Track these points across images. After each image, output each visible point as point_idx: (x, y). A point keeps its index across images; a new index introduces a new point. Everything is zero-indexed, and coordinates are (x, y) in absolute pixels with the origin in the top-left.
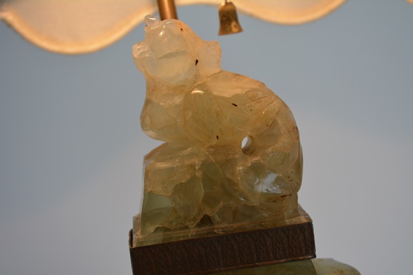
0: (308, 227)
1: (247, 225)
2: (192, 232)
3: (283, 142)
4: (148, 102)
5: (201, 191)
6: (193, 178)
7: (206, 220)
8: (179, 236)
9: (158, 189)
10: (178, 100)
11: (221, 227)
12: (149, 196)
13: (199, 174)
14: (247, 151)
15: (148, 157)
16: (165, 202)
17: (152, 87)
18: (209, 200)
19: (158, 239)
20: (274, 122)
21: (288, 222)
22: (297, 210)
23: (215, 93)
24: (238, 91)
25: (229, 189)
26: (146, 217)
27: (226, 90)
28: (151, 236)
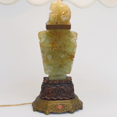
0: (70, 25)
1: (62, 24)
2: (55, 24)
3: (68, 14)
4: (51, 6)
5: (57, 19)
6: (56, 17)
7: (57, 23)
8: (53, 24)
9: (51, 18)
10: (55, 6)
11: (59, 24)
12: (50, 19)
13: (57, 17)
14: (63, 14)
15: (50, 13)
16: (52, 20)
17: (52, 4)
18: (58, 20)
19: (50, 24)
20: (68, 11)
21: (68, 24)
22: (69, 23)
23: (60, 6)
24: (63, 6)
25: (60, 19)
26: (49, 21)
27: (61, 6)
28: (49, 24)
